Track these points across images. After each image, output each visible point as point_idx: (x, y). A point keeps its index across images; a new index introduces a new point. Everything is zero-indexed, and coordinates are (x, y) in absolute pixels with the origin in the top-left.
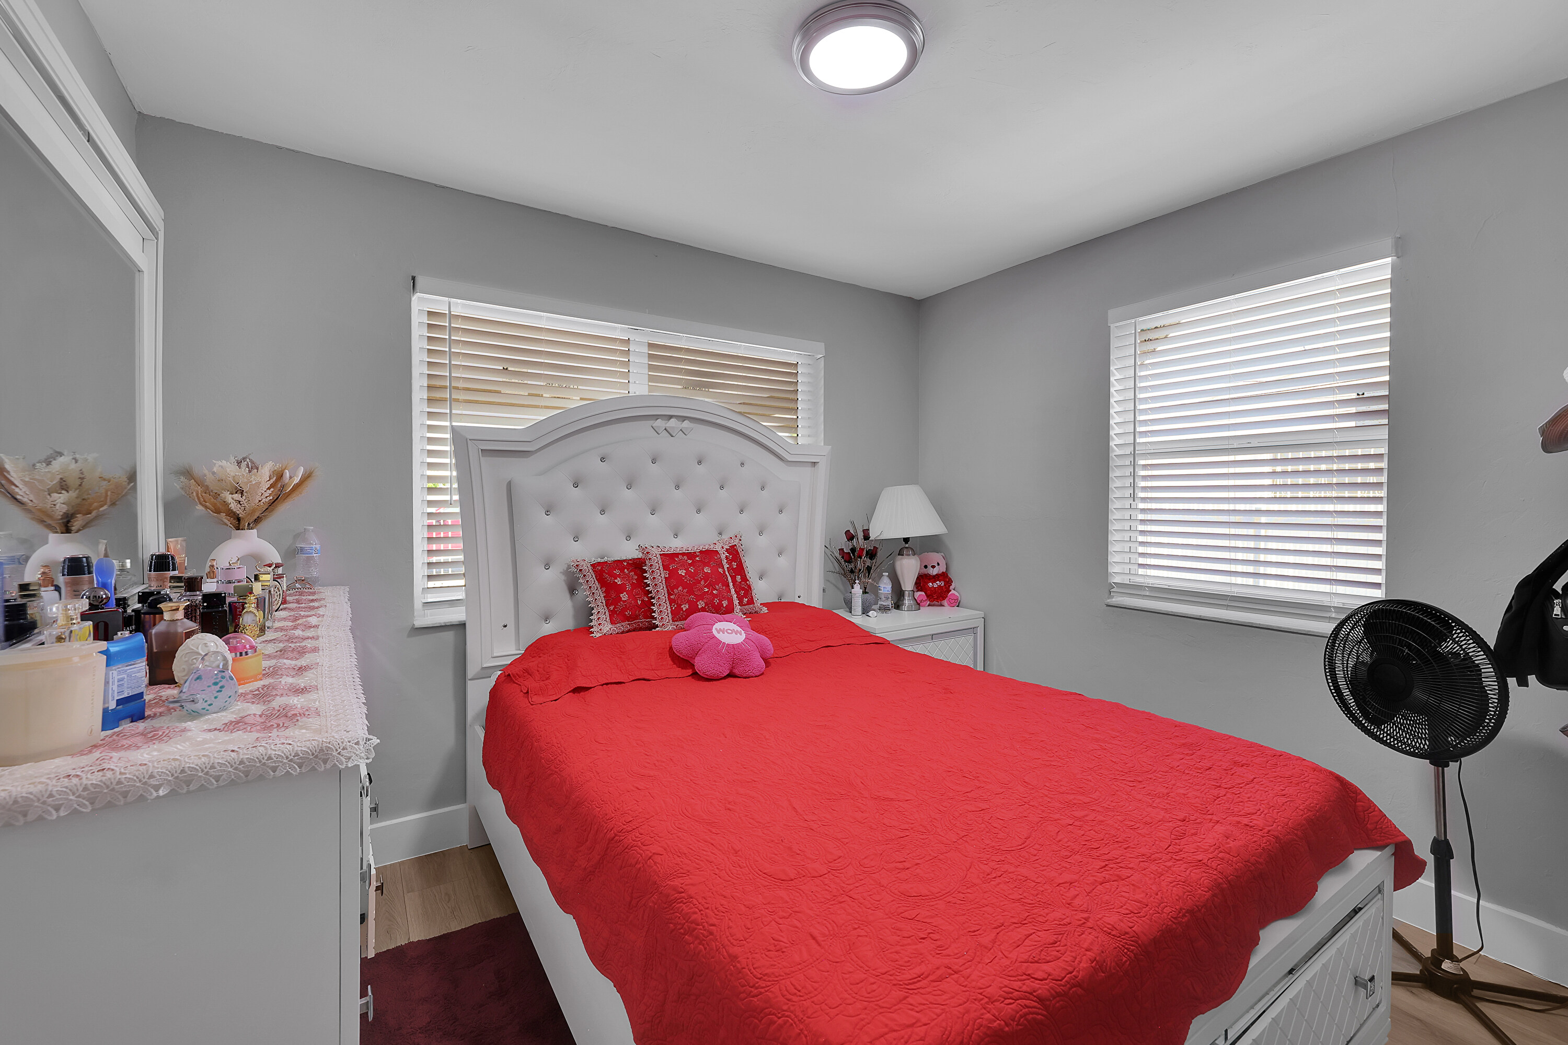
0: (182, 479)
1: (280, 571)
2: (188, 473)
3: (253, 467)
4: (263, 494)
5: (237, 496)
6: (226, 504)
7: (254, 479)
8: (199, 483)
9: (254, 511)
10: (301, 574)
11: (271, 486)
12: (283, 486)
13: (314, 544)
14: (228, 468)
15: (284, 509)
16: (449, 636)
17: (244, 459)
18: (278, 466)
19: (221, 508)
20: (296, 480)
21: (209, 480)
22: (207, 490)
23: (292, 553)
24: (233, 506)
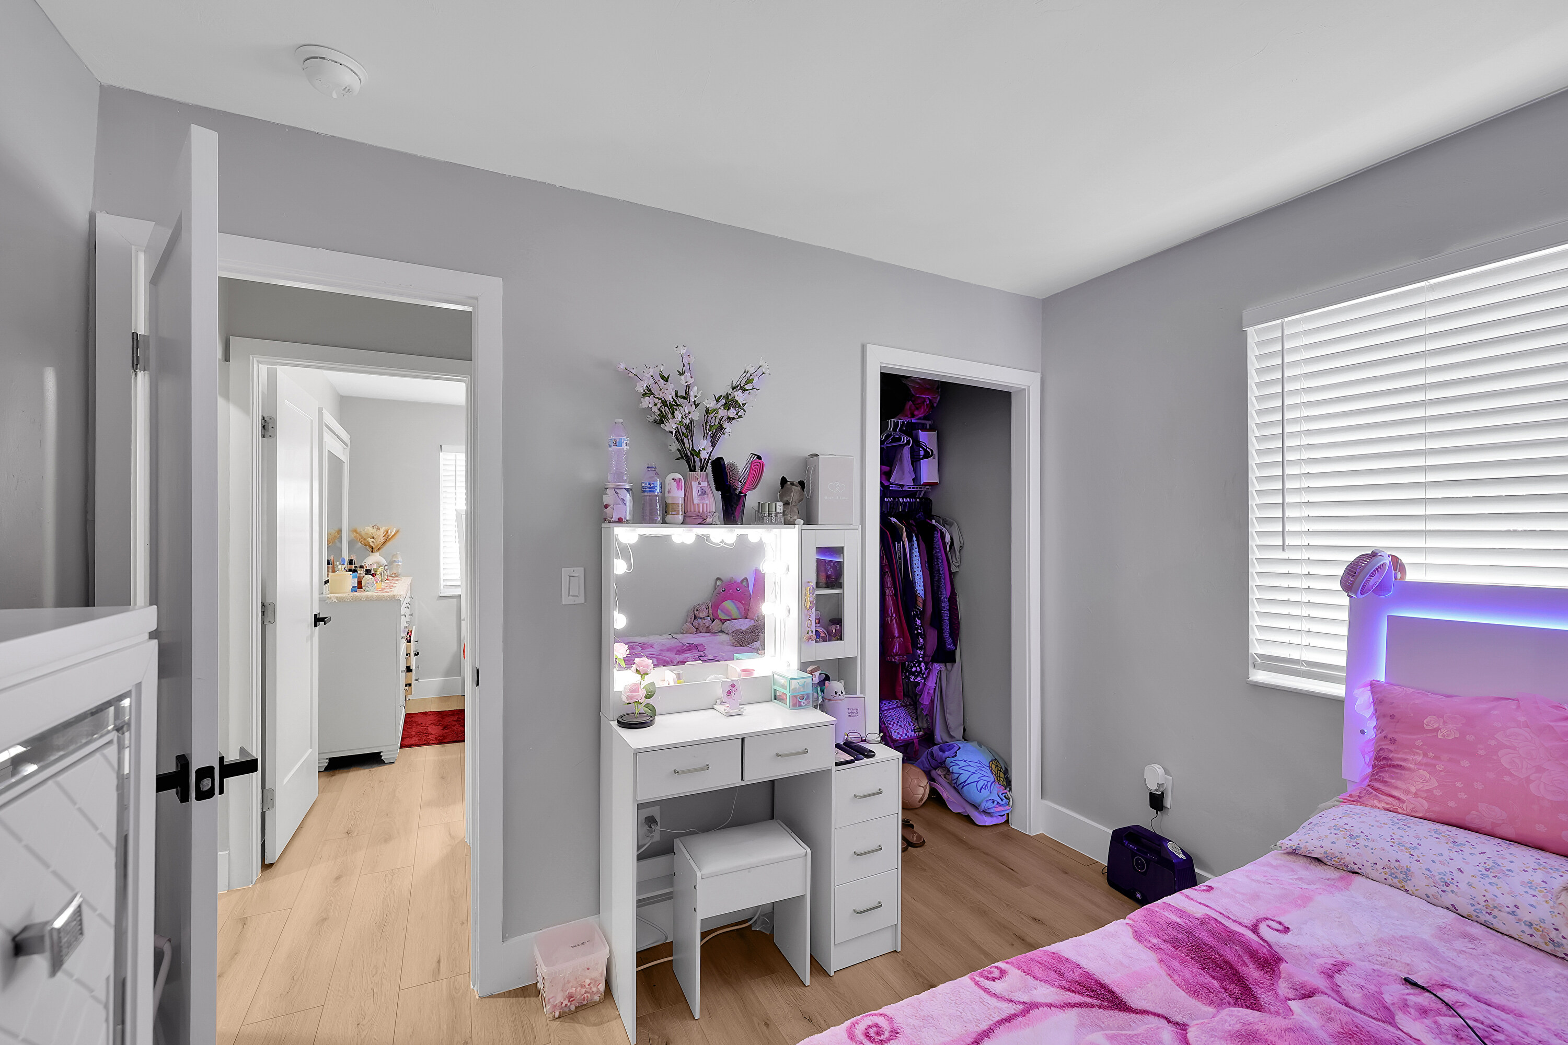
0: (355, 533)
1: (386, 567)
2: (355, 531)
3: (378, 529)
4: (382, 539)
5: (373, 540)
6: (369, 543)
7: (378, 533)
8: (360, 535)
9: (378, 545)
10: (394, 571)
11: (384, 536)
12: (388, 536)
13: (400, 559)
14: (370, 530)
15: (388, 544)
16: (455, 600)
17: (375, 525)
18: (386, 528)
19: (367, 544)
20: (393, 533)
21: (363, 533)
22: (362, 537)
23: (391, 563)
24: (371, 544)
